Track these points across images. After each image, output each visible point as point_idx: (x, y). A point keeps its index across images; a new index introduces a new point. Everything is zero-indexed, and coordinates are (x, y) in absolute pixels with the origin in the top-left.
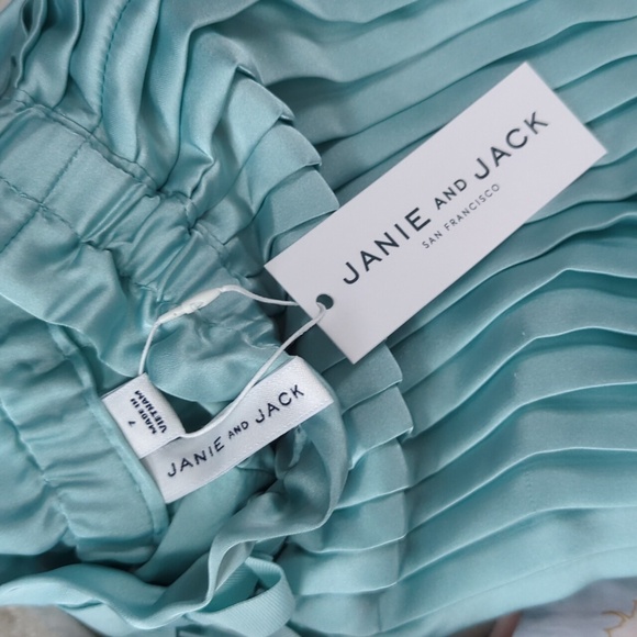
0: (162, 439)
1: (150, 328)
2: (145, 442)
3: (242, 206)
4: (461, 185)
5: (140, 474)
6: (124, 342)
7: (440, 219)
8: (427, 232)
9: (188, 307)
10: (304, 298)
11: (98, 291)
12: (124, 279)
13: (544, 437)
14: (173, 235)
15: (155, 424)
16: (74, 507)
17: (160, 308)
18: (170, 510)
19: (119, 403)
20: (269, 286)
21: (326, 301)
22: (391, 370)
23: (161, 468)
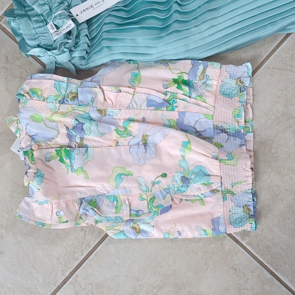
0: (54, 31)
1: (53, 16)
2: (52, 31)
3: (68, 2)
4: (99, 2)
5: (50, 35)
6: (50, 18)
7: (95, 6)
8: (93, 8)
9: (58, 13)
10: (74, 15)
11: (47, 10)
12: (50, 9)
13: (105, 36)
14: (57, 4)
15: (53, 29)
16: (42, 39)
17: (54, 13)
18: (55, 41)
19: (49, 26)
20: (70, 13)
21: (77, 15)
22: (85, 26)
23: (53, 35)
